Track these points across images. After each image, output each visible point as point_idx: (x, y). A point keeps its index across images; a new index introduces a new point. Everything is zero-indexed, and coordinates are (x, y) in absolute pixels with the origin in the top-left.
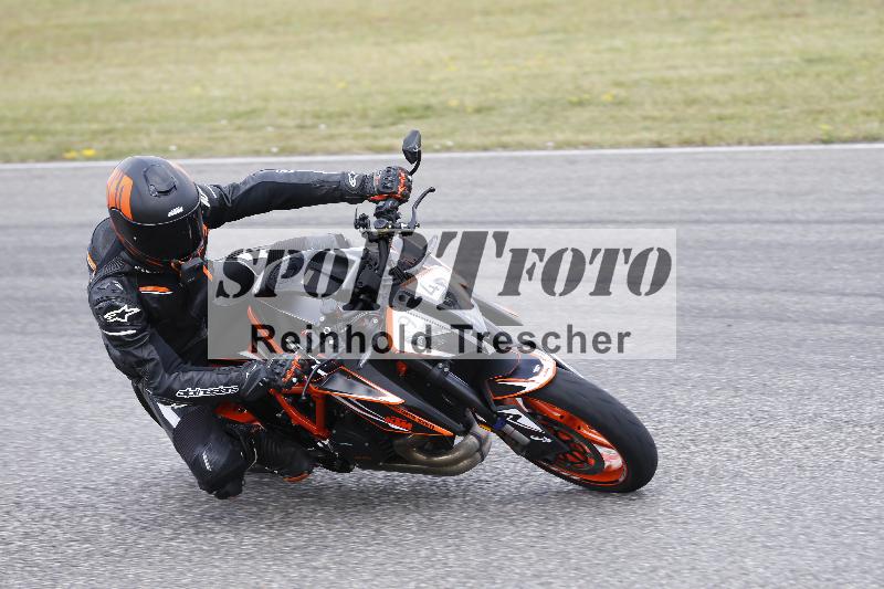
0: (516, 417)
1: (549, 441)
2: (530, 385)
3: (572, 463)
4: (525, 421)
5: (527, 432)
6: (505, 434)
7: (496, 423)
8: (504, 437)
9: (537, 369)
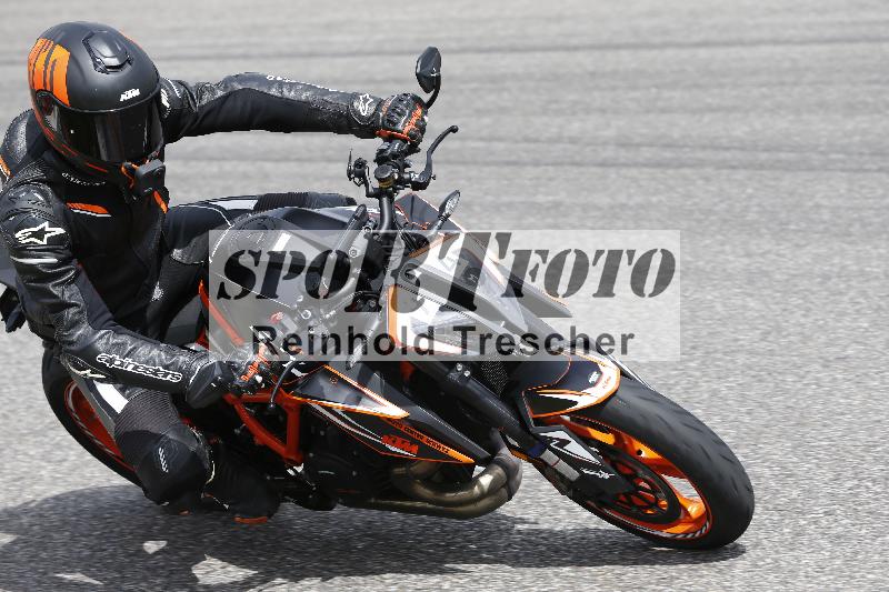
0: (563, 443)
1: (607, 476)
2: (585, 400)
3: (640, 508)
4: (576, 448)
5: (575, 463)
6: (546, 464)
7: (533, 449)
8: (543, 468)
9: (594, 377)
